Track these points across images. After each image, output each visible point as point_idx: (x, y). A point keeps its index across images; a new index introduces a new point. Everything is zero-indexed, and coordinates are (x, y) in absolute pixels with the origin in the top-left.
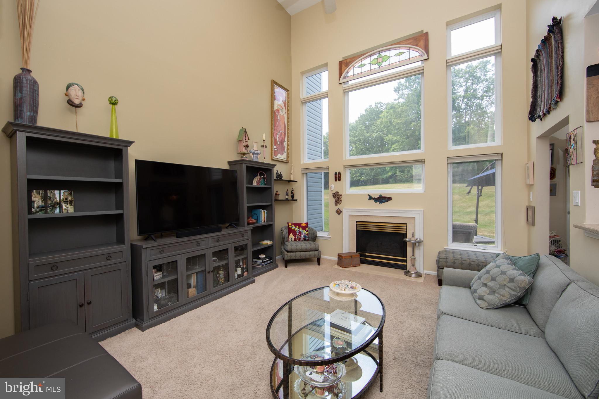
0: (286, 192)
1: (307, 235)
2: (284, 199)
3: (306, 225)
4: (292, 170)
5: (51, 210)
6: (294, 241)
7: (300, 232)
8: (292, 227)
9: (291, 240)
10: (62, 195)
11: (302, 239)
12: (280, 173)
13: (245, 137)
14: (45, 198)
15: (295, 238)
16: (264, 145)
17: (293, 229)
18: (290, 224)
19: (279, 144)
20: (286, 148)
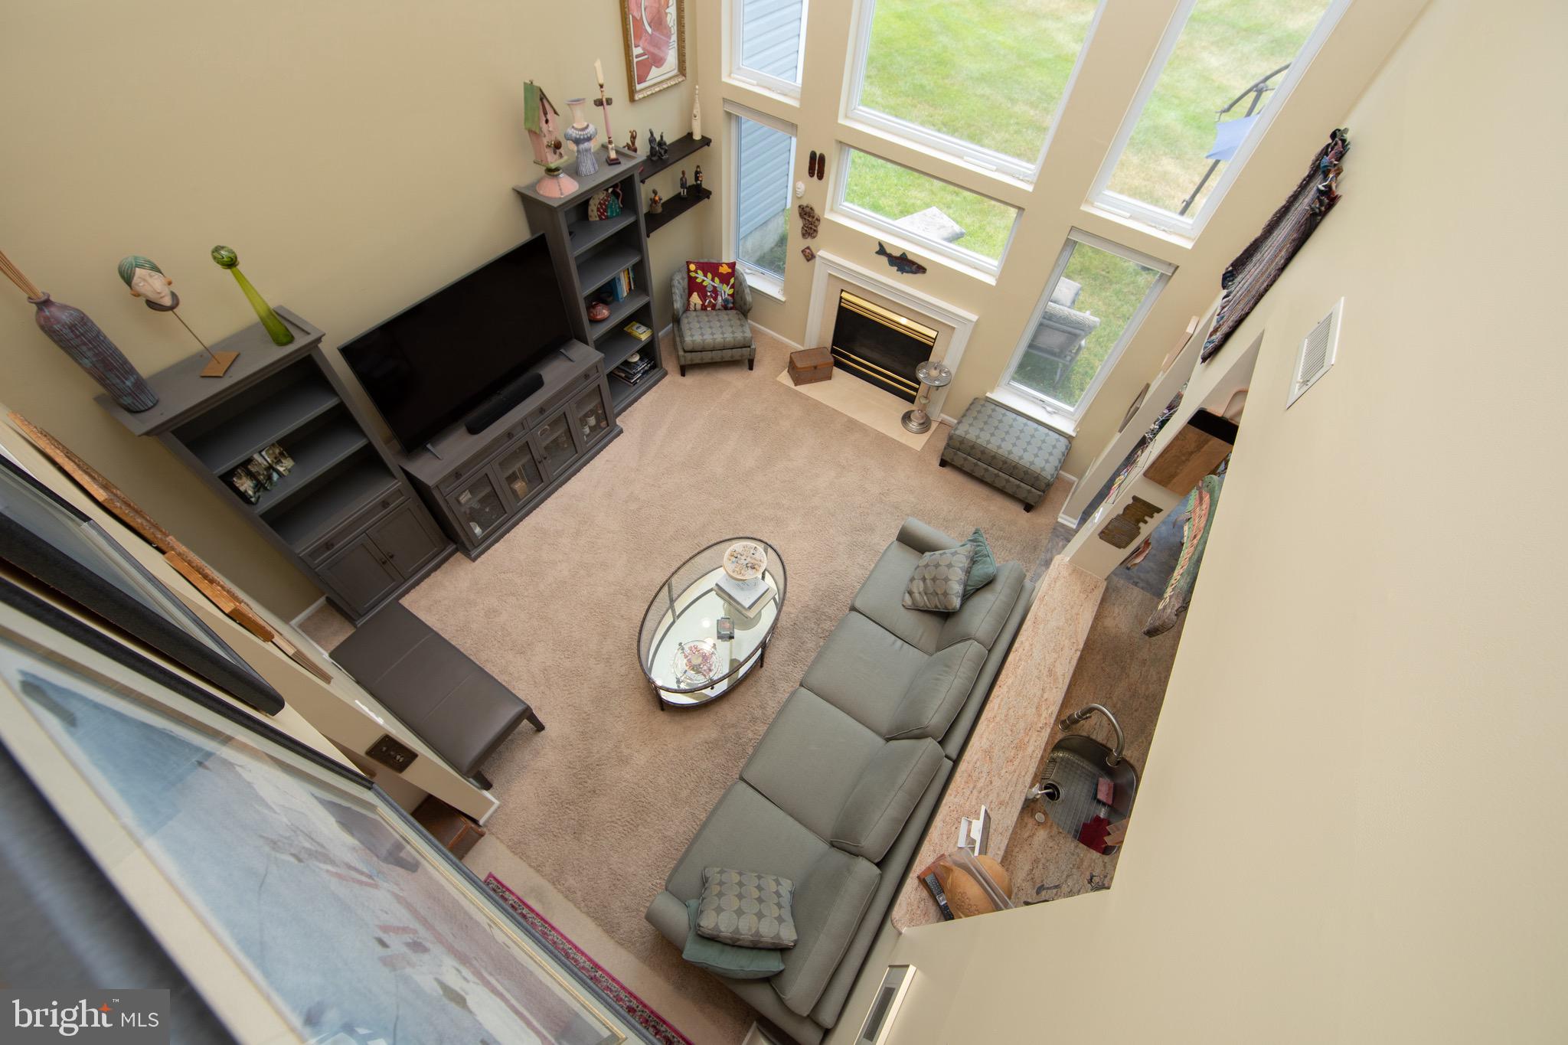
0: (681, 179)
1: (730, 298)
3: (730, 270)
4: (697, 105)
5: (271, 484)
6: (702, 309)
7: (715, 291)
8: (696, 275)
9: (694, 309)
10: (266, 457)
11: (718, 308)
12: (658, 139)
13: (545, 114)
14: (251, 475)
15: (703, 305)
16: (602, 97)
17: (698, 281)
18: (693, 267)
19: (650, 31)
20: (676, 28)
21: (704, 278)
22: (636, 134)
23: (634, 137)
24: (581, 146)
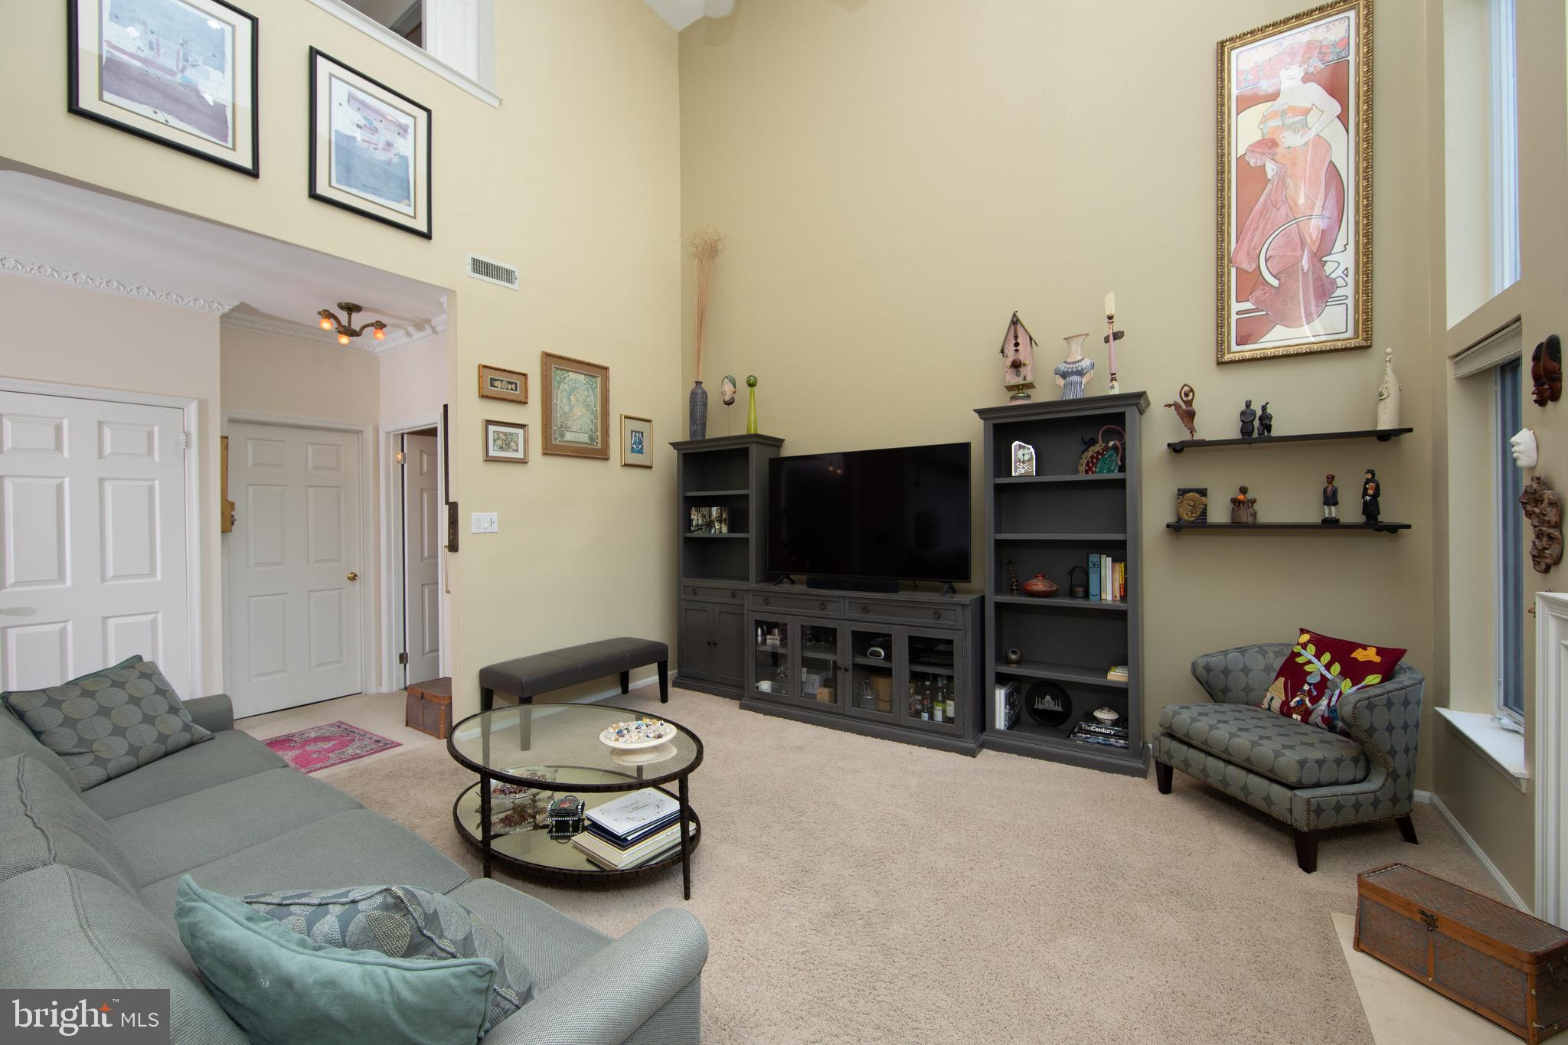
0: (1325, 489)
2: (1314, 518)
3: (1376, 657)
5: (709, 530)
7: (1323, 686)
8: (1303, 652)
9: (1269, 706)
10: (717, 512)
11: (1315, 718)
12: (1260, 412)
14: (703, 516)
15: (1285, 703)
16: (1111, 332)
17: (1299, 660)
18: (1305, 637)
19: (1275, 283)
20: (1351, 280)
21: (1314, 660)
22: (1192, 390)
23: (1188, 393)
24: (1068, 379)
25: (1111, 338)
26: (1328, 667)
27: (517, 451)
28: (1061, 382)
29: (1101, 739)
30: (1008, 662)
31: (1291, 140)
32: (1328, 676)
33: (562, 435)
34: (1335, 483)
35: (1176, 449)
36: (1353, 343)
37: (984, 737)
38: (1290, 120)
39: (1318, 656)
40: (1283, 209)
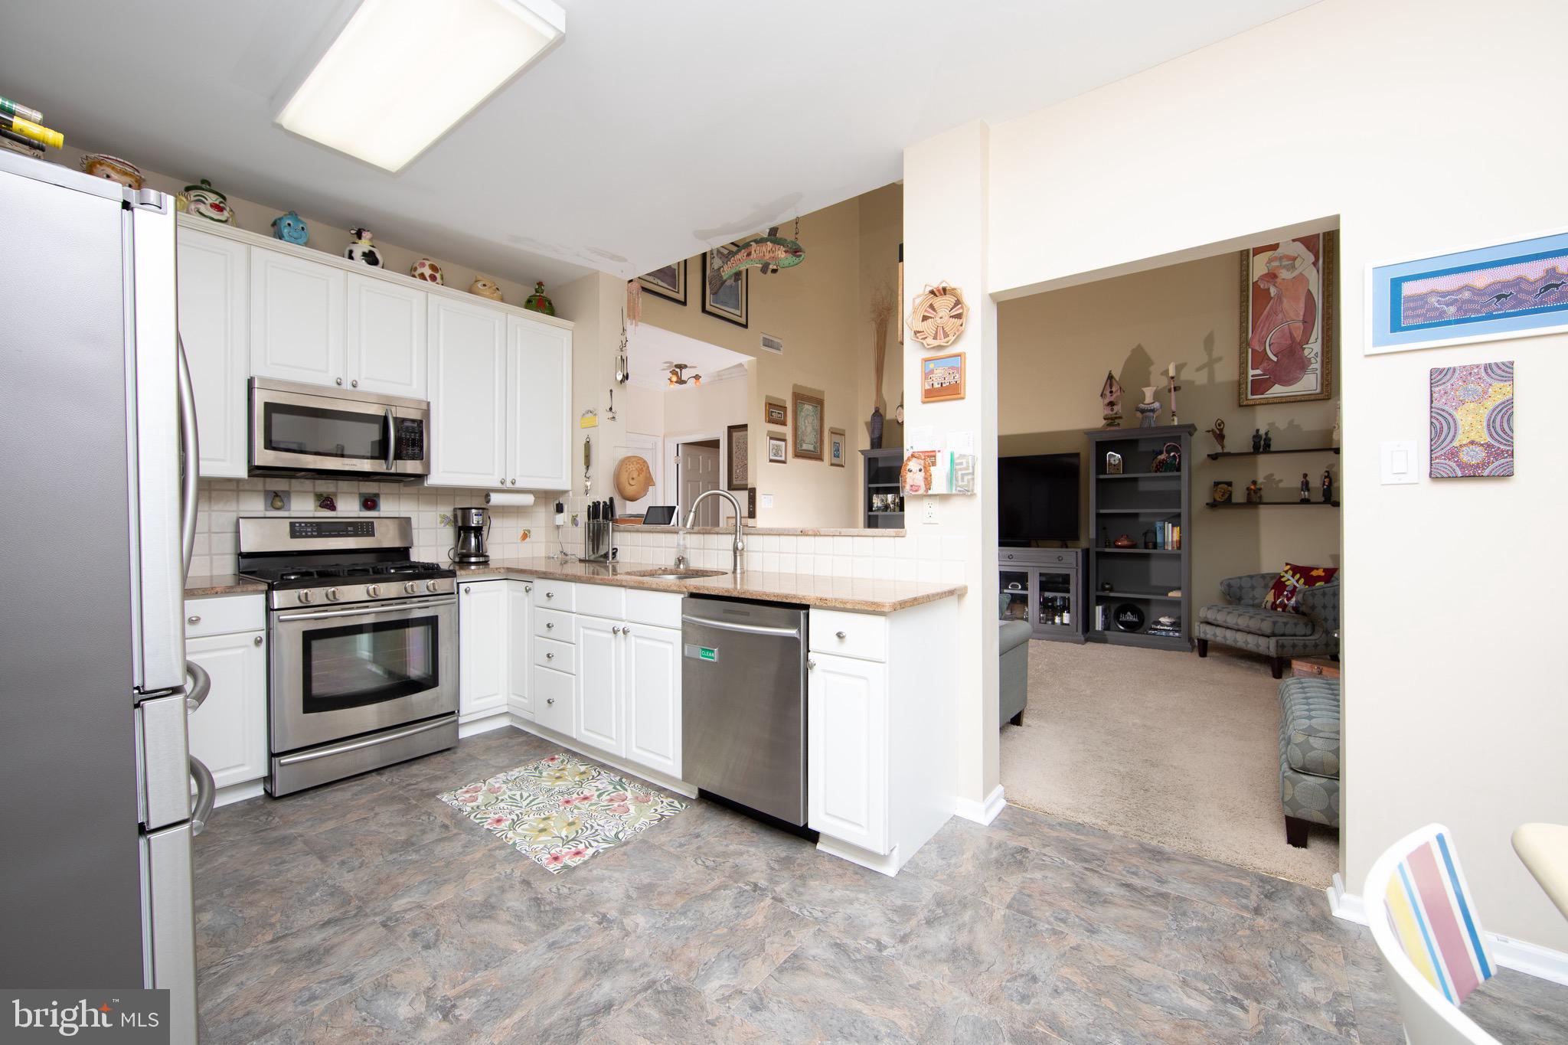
0: (1302, 482)
2: (1296, 499)
3: (1323, 574)
6: (1272, 608)
7: (1294, 591)
8: (1286, 575)
11: (1289, 608)
12: (1263, 435)
15: (1274, 603)
16: (1172, 386)
17: (1283, 579)
18: (1289, 567)
19: (1275, 359)
20: (1319, 359)
21: (1291, 578)
22: (1223, 422)
23: (1220, 424)
24: (1144, 414)
25: (1173, 389)
26: (1297, 581)
27: (781, 456)
28: (1139, 415)
29: (1164, 633)
30: (1104, 589)
31: (1285, 275)
32: (1297, 585)
33: (801, 446)
34: (1308, 478)
35: (1214, 457)
36: (1321, 397)
37: (1088, 635)
38: (1285, 263)
39: (1293, 576)
40: (1280, 316)
